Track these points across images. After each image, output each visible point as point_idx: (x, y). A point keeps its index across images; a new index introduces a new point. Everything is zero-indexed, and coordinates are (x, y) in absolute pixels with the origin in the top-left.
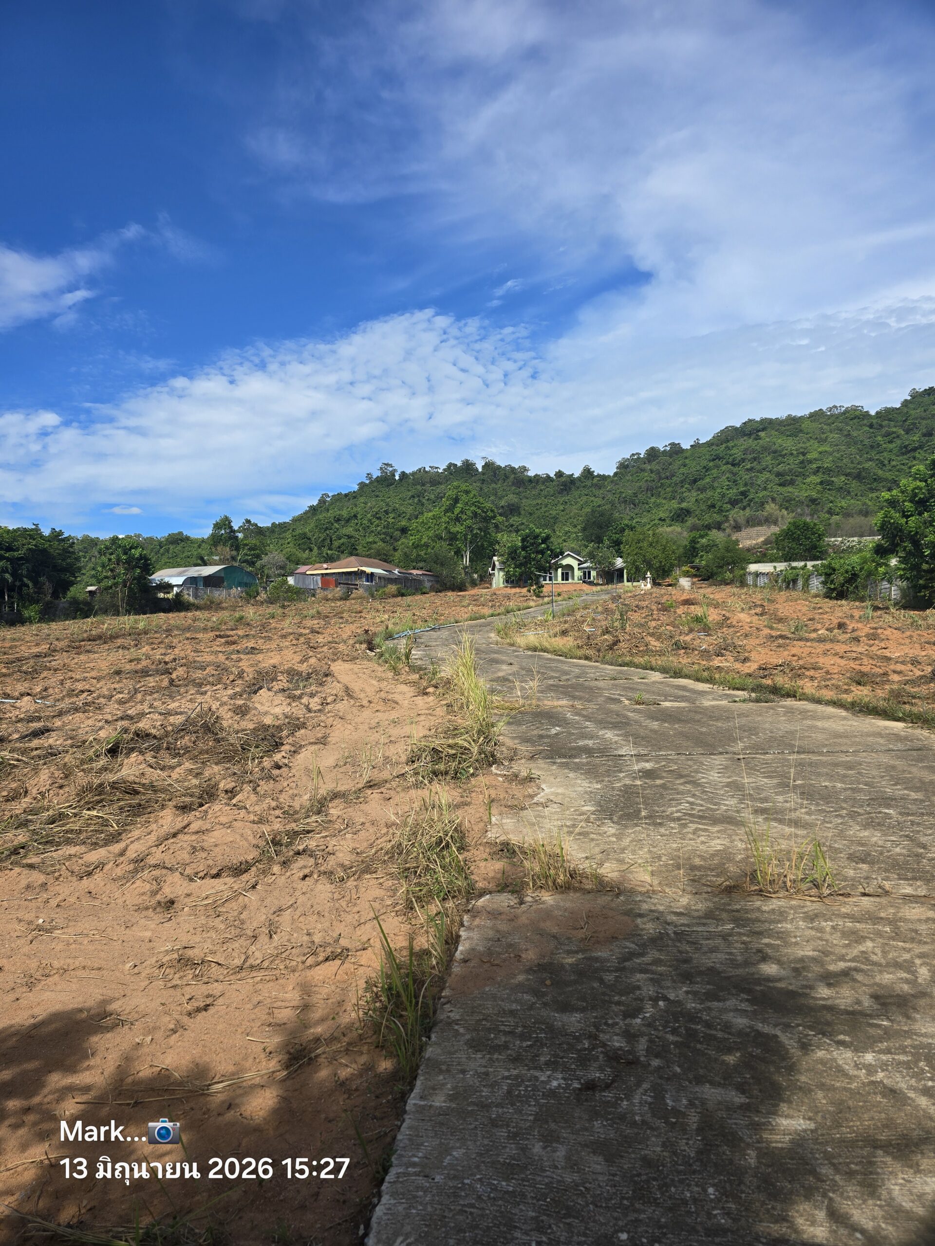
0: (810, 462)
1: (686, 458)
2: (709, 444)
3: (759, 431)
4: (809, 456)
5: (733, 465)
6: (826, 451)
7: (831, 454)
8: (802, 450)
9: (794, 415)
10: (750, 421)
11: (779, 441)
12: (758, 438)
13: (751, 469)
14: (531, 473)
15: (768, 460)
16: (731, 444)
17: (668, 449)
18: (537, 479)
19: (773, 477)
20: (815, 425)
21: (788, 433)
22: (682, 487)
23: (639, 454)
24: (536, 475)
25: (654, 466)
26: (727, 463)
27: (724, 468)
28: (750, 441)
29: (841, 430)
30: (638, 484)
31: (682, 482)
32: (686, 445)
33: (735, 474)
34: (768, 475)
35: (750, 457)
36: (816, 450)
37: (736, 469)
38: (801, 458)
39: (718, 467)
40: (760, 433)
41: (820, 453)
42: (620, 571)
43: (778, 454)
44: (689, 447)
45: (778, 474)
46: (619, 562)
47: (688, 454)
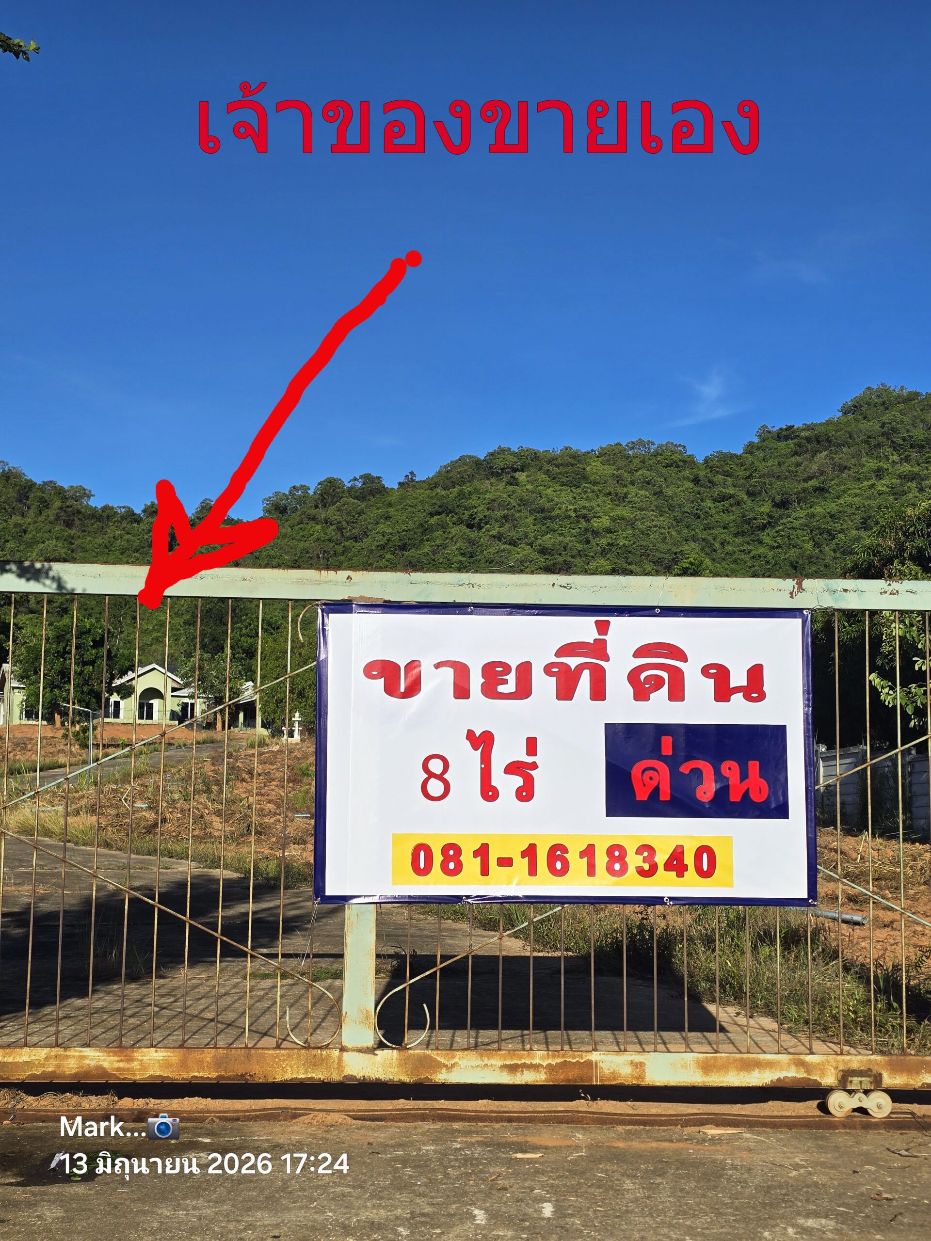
0: (596, 533)
1: (390, 505)
2: (432, 484)
3: (516, 470)
4: (595, 524)
5: (470, 526)
6: (623, 519)
7: (632, 524)
8: (584, 512)
9: (574, 448)
10: (502, 451)
11: (549, 491)
12: (514, 482)
13: (499, 537)
15: (528, 522)
16: (467, 488)
17: (359, 484)
19: (535, 556)
20: (609, 470)
21: (565, 480)
22: (381, 557)
25: (331, 512)
26: (461, 522)
27: (454, 530)
28: (501, 486)
29: (648, 483)
30: (301, 545)
31: (382, 547)
33: (472, 542)
34: (528, 550)
35: (499, 514)
36: (606, 514)
37: (473, 534)
38: (583, 524)
39: (443, 527)
40: (517, 475)
41: (613, 519)
43: (544, 515)
44: (396, 486)
45: (543, 551)
46: (249, 692)
47: (393, 499)
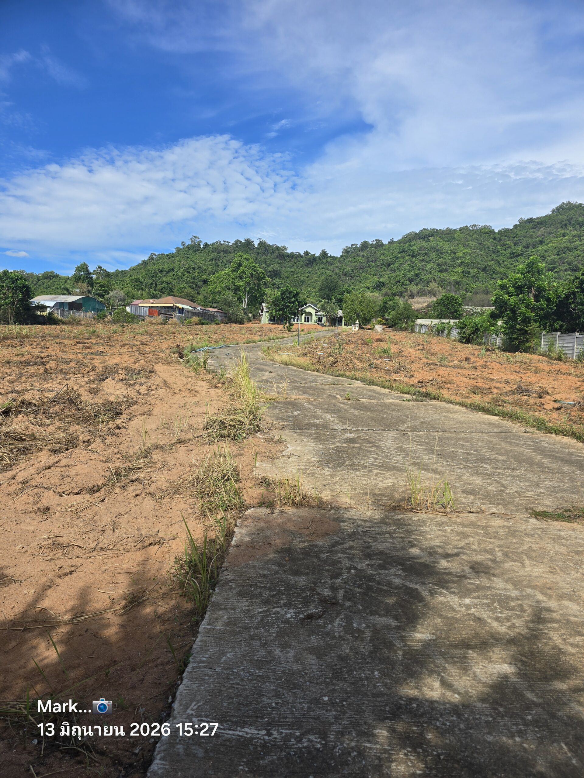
0: (458, 258)
1: (385, 250)
2: (400, 242)
3: (430, 236)
4: (457, 255)
5: (413, 257)
6: (467, 253)
7: (470, 254)
8: (453, 251)
9: (451, 228)
10: (425, 229)
11: (441, 243)
12: (428, 241)
13: (423, 260)
14: (289, 251)
15: (433, 255)
16: (412, 243)
17: (375, 243)
18: (292, 256)
19: (435, 266)
20: (462, 236)
21: (447, 239)
22: (381, 268)
23: (356, 245)
24: (292, 253)
25: (365, 253)
26: (409, 255)
27: (407, 258)
28: (424, 242)
29: (477, 240)
30: (354, 264)
31: (381, 265)
32: (385, 242)
33: (413, 263)
34: (432, 265)
35: (423, 252)
36: (462, 251)
37: (414, 259)
38: (453, 255)
39: (403, 257)
40: (430, 238)
41: (464, 253)
42: (341, 318)
43: (440, 252)
44: (387, 243)
45: (439, 265)
46: (340, 313)
47: (386, 247)
